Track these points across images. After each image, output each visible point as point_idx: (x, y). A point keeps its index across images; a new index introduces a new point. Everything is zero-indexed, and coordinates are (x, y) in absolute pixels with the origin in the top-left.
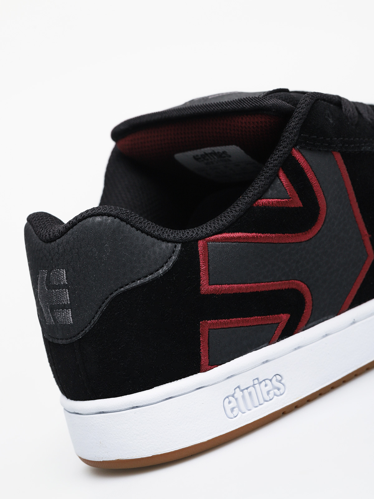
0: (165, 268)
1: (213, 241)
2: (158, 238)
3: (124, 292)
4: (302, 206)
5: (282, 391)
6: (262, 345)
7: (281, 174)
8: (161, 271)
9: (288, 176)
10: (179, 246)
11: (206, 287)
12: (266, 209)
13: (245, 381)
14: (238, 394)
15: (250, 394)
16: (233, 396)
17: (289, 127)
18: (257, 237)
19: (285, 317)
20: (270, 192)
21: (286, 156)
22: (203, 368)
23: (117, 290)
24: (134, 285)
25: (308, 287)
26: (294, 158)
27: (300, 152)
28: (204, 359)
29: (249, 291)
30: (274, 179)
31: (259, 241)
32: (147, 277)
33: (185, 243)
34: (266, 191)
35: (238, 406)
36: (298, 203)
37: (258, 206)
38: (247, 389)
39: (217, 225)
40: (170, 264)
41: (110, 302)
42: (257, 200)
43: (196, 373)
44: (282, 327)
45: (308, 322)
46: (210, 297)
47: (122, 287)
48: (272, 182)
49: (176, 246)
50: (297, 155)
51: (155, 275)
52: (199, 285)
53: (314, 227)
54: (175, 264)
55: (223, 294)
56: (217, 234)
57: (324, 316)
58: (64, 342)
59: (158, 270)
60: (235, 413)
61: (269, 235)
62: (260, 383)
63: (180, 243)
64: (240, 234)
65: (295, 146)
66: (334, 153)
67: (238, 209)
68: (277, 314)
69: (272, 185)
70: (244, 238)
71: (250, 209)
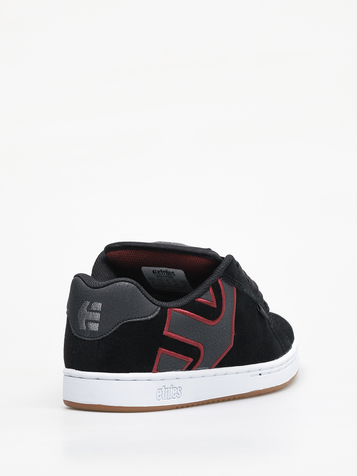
0: (152, 316)
1: (175, 311)
2: (151, 301)
3: (130, 322)
4: (216, 307)
5: (180, 396)
6: (179, 369)
7: (211, 290)
8: (149, 317)
9: (214, 291)
10: (159, 308)
11: (165, 333)
12: (201, 304)
13: (168, 384)
14: (163, 390)
15: (168, 391)
16: (161, 389)
17: (220, 268)
18: (194, 315)
19: (191, 360)
20: (204, 296)
21: (216, 281)
22: (153, 371)
23: (126, 320)
24: (135, 320)
25: (204, 349)
26: (218, 283)
27: (221, 281)
28: (155, 367)
29: (182, 341)
30: (207, 290)
31: (194, 318)
32: (142, 318)
33: (162, 308)
34: (202, 295)
35: (162, 395)
36: (215, 306)
37: (197, 301)
38: (167, 388)
39: (178, 304)
40: (155, 315)
41: (121, 326)
42: (198, 298)
43: (150, 372)
44: (189, 364)
45: (198, 367)
46: (166, 337)
47: (129, 320)
48: (206, 292)
49: (158, 308)
50: (220, 282)
51: (147, 318)
52: (163, 330)
53: (217, 320)
54: (157, 316)
55: (172, 338)
56: (176, 308)
57: (205, 366)
58: (90, 339)
59: (148, 316)
60: (160, 398)
61: (199, 316)
62: (173, 388)
63: (160, 307)
64: (187, 312)
65: (220, 278)
66: (234, 287)
67: (188, 299)
68: (189, 357)
69: (206, 293)
70: (189, 314)
71: (193, 301)
